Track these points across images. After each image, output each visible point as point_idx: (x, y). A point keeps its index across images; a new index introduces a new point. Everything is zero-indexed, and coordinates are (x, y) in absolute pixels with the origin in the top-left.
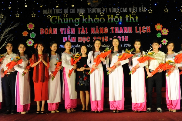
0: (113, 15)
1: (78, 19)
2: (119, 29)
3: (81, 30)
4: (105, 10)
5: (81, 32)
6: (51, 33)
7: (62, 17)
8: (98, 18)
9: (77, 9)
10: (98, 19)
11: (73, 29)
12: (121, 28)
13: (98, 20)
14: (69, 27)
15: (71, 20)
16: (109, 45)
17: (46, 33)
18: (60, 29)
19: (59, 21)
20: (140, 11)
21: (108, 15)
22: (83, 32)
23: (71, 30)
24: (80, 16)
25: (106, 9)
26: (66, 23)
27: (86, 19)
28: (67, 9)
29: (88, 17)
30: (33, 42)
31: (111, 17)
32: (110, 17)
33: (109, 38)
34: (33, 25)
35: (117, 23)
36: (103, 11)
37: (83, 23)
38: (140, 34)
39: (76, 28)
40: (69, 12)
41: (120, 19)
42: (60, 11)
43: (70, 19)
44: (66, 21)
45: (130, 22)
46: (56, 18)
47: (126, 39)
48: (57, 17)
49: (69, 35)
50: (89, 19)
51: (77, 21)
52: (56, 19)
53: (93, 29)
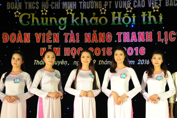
0: (121, 12)
1: (65, 19)
2: (130, 36)
3: (69, 36)
4: (109, 4)
5: (68, 40)
6: (20, 40)
7: (38, 15)
8: (97, 17)
9: (63, 3)
10: (96, 19)
11: (56, 35)
12: (134, 34)
13: (97, 21)
14: (49, 32)
15: (53, 20)
17: (13, 41)
18: (36, 34)
19: (33, 21)
20: (167, 5)
21: (112, 13)
22: (72, 40)
23: (52, 36)
24: (68, 13)
25: (110, 2)
26: (45, 26)
27: (77, 18)
28: (47, 3)
29: (80, 16)
31: (118, 16)
32: (116, 15)
35: (127, 26)
36: (105, 5)
37: (73, 26)
38: (166, 43)
39: (62, 33)
40: (50, 7)
41: (132, 19)
42: (35, 5)
43: (51, 19)
44: (45, 22)
45: (150, 24)
46: (28, 16)
47: (141, 51)
48: (31, 16)
49: (50, 44)
50: (82, 18)
51: (62, 22)
52: (29, 18)
53: (87, 35)
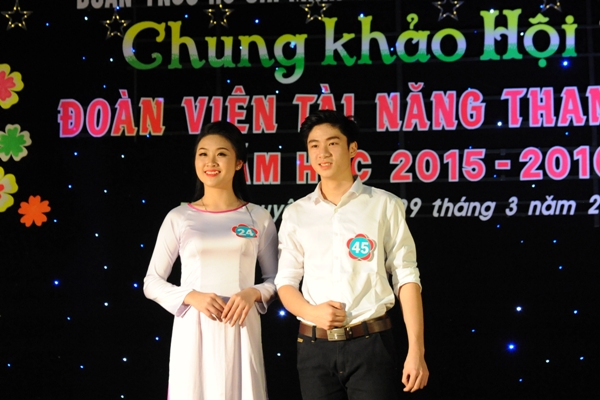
0: (518, 12)
1: (298, 41)
2: (558, 102)
3: (314, 108)
6: (124, 126)
8: (423, 30)
10: (421, 37)
11: (266, 103)
12: (570, 95)
13: (423, 47)
14: (239, 92)
15: (253, 46)
16: (493, 205)
17: (97, 132)
18: (187, 101)
19: (175, 51)
21: (483, 13)
23: (249, 109)
24: (310, 18)
26: (222, 68)
27: (347, 37)
29: (357, 28)
30: (15, 188)
31: (505, 25)
32: (501, 21)
33: (489, 161)
34: (17, 77)
35: (542, 64)
37: (329, 66)
39: (286, 94)
41: (562, 35)
43: (245, 41)
44: (220, 53)
46: (157, 34)
48: (168, 30)
50: (367, 36)
51: (289, 51)
52: (160, 39)
